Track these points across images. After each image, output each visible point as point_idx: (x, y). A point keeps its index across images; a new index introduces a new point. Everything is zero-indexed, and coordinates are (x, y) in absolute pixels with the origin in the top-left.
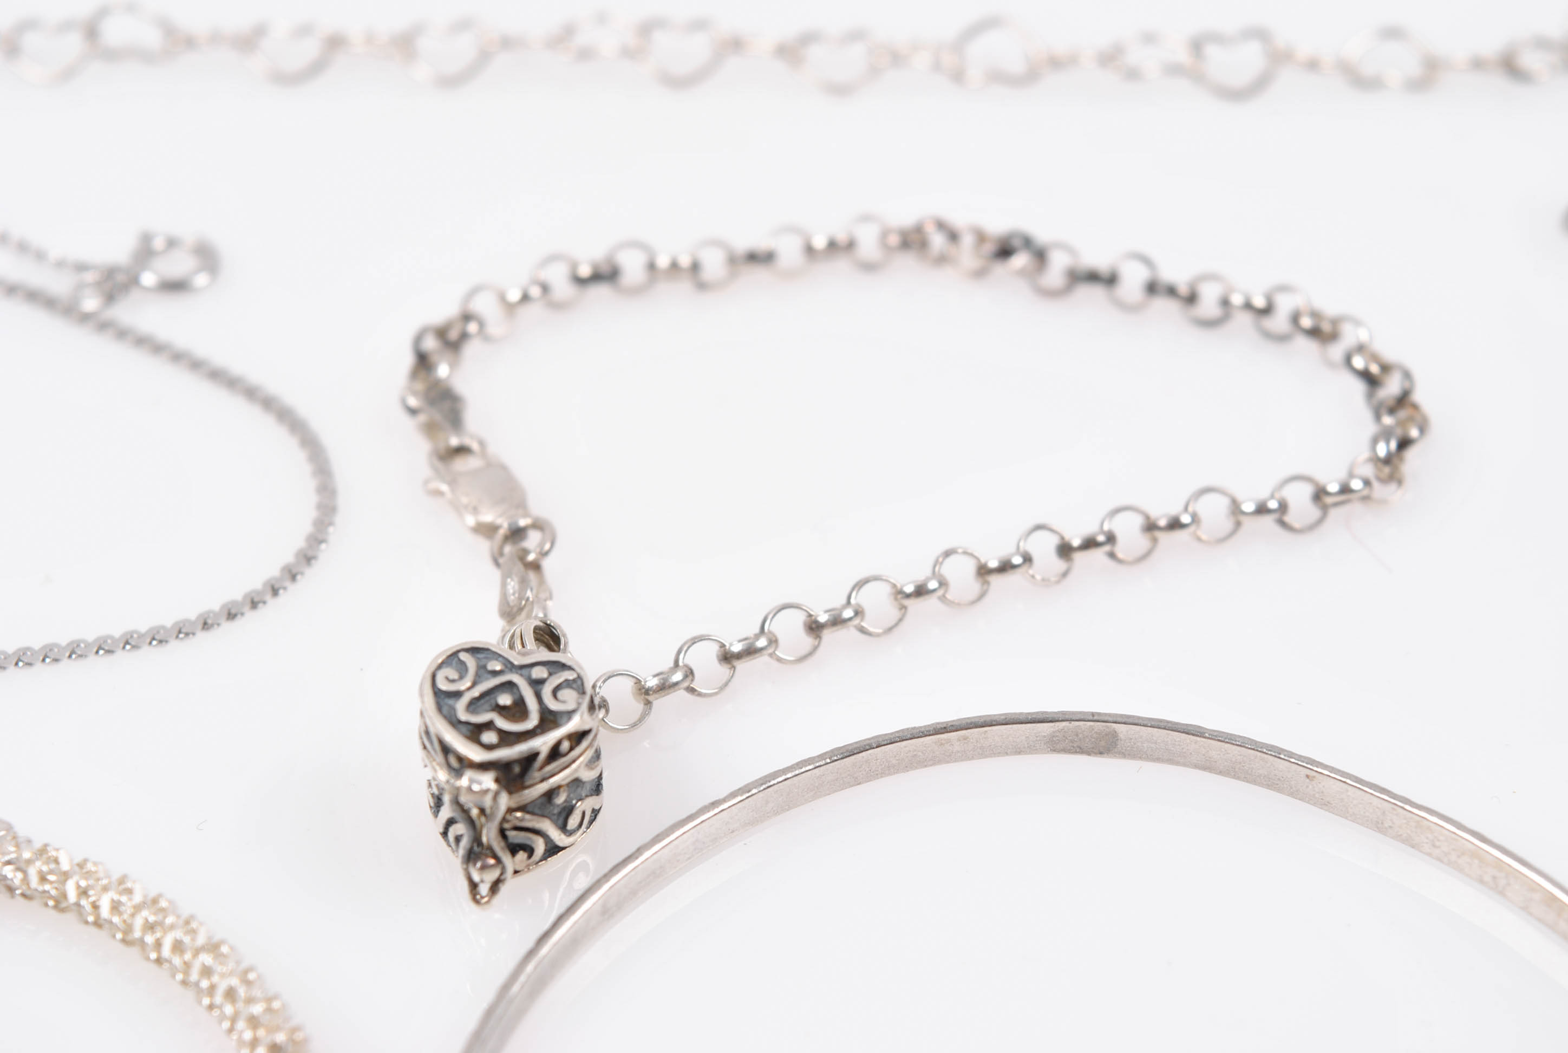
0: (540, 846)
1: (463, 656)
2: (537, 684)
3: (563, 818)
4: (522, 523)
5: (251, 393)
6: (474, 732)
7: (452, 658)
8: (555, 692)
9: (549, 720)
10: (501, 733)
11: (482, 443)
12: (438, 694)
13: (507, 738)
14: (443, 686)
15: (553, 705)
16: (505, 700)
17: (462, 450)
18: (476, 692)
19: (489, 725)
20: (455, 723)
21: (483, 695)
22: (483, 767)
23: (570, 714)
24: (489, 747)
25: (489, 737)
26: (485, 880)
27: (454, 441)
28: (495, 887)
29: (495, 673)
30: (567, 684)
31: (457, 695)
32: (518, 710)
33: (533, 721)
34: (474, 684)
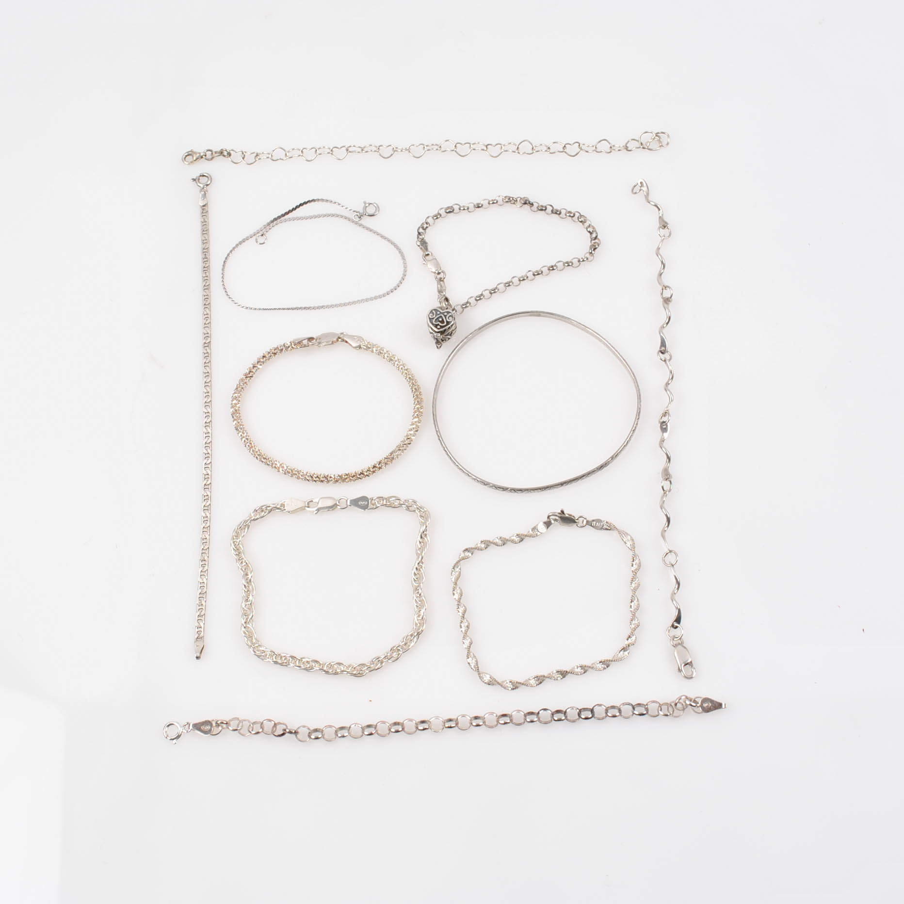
0: (447, 339)
1: (434, 311)
2: (445, 316)
3: (451, 335)
4: (440, 271)
5: (389, 241)
6: (436, 326)
7: (431, 312)
8: (448, 318)
9: (448, 323)
10: (440, 326)
11: (432, 254)
12: (430, 318)
13: (442, 327)
14: (430, 317)
15: (448, 320)
16: (440, 320)
17: (428, 255)
18: (436, 318)
19: (438, 325)
20: (433, 324)
21: (437, 318)
22: (438, 332)
23: (451, 322)
24: (439, 329)
25: (439, 327)
26: (439, 346)
27: (427, 253)
28: (440, 347)
29: (439, 314)
30: (450, 316)
31: (433, 318)
32: (442, 322)
33: (445, 323)
34: (436, 316)
